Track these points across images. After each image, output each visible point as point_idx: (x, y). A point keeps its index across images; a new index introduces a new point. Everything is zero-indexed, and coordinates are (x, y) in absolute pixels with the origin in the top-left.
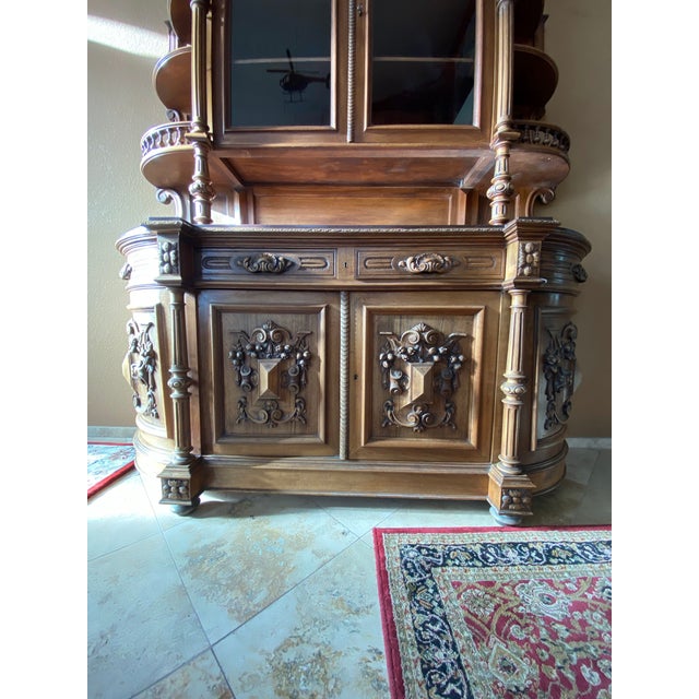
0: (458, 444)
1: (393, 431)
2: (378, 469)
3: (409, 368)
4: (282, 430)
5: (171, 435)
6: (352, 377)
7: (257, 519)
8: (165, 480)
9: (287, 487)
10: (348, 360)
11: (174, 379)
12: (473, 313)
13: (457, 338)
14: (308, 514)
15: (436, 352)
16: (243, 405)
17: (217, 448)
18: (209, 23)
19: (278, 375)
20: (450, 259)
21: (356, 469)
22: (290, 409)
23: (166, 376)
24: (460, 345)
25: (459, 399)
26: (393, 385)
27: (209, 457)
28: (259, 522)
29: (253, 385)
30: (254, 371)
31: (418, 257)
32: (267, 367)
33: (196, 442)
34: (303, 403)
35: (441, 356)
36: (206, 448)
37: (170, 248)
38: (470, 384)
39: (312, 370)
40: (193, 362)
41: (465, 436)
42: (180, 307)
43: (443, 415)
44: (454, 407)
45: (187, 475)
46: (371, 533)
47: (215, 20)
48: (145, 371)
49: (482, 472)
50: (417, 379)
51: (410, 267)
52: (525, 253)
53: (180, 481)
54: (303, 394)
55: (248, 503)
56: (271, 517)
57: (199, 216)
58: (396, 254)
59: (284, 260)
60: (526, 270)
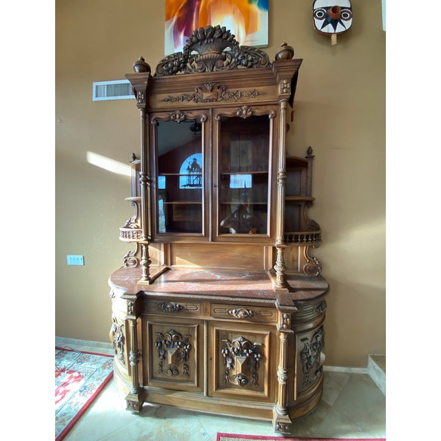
0: (259, 394)
1: (231, 386)
2: (221, 403)
3: (235, 358)
4: (178, 378)
5: (130, 374)
6: (209, 359)
7: (167, 420)
8: (128, 401)
9: (181, 405)
10: (207, 351)
11: (132, 356)
12: (264, 335)
13: (257, 346)
14: (190, 419)
15: (248, 352)
16: (161, 366)
17: (150, 383)
19: (177, 355)
20: (252, 312)
21: (211, 401)
22: (181, 369)
23: (129, 355)
24: (258, 350)
25: (260, 372)
26: (228, 366)
27: (146, 387)
28: (167, 422)
29: (165, 358)
30: (166, 352)
31: (238, 310)
32: (171, 352)
33: (141, 381)
34: (187, 367)
35: (250, 354)
36: (145, 383)
37: (132, 305)
38: (264, 366)
39: (191, 352)
40: (140, 347)
41: (263, 390)
42: (135, 323)
43: (252, 380)
44: (257, 375)
45: (137, 401)
46: (216, 435)
48: (119, 343)
49: (270, 408)
50: (239, 362)
51: (234, 315)
52: (283, 318)
53: (134, 403)
54: (187, 363)
55: (161, 411)
56: (174, 420)
57: (144, 275)
58: (228, 307)
59: (179, 306)
60: (284, 326)
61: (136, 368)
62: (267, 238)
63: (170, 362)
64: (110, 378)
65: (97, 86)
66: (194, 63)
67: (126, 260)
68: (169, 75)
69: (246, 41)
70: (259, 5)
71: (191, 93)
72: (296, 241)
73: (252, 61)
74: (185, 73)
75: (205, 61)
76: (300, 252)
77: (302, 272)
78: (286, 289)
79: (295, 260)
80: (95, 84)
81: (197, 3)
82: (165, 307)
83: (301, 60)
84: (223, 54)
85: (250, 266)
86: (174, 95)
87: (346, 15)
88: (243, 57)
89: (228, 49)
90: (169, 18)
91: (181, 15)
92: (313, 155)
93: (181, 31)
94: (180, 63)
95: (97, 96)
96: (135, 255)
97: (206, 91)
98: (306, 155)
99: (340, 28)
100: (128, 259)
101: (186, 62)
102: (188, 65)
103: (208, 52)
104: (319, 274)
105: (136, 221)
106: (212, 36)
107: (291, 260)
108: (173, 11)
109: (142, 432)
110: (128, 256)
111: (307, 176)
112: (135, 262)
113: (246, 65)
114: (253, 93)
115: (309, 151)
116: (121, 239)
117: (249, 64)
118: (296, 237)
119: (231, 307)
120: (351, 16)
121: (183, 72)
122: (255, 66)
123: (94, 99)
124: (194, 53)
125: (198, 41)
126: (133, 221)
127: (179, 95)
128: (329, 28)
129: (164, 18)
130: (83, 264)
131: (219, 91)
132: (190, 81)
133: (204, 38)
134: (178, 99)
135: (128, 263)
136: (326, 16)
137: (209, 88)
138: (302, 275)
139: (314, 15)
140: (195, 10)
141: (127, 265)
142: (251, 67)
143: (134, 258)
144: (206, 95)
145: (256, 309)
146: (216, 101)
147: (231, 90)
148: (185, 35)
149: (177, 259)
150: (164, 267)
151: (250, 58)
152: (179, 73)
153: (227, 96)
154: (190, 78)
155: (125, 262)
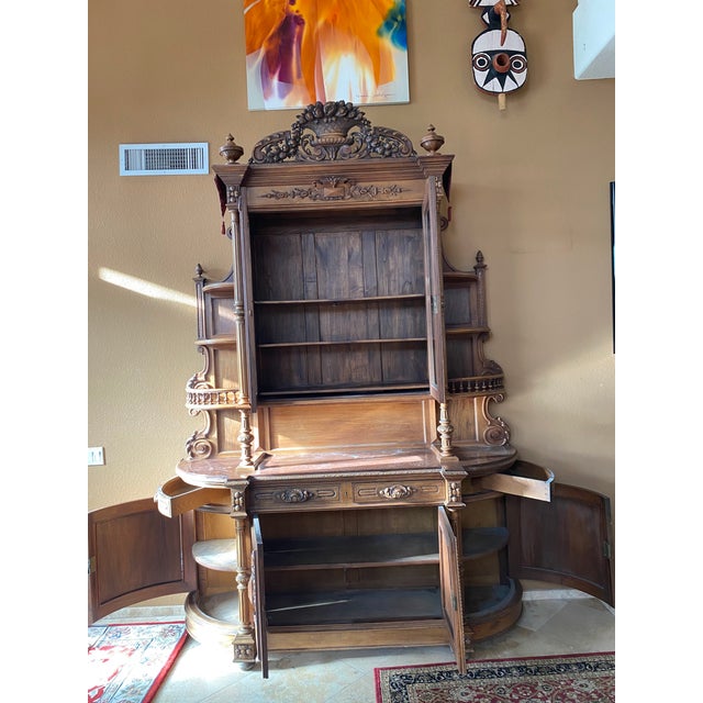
7: (298, 668)
8: (237, 646)
11: (240, 575)
20: (411, 488)
31: (391, 488)
37: (240, 495)
45: (252, 642)
46: (373, 672)
51: (387, 495)
52: (452, 490)
53: (247, 646)
55: (285, 663)
56: (306, 667)
65: (126, 152)
66: (308, 146)
67: (191, 447)
68: (273, 162)
69: (376, 96)
70: (393, 38)
71: (306, 188)
72: (466, 390)
73: (390, 148)
74: (297, 161)
75: (326, 146)
76: (477, 409)
77: (481, 441)
78: (455, 457)
79: (470, 424)
80: (123, 148)
81: (297, 29)
83: (453, 156)
84: (349, 136)
86: (281, 189)
87: (518, 65)
88: (379, 144)
89: (356, 129)
90: (251, 49)
91: (272, 47)
92: (485, 263)
93: (274, 73)
94: (289, 147)
95: (127, 168)
96: (206, 437)
97: (328, 185)
98: (475, 263)
100: (194, 444)
101: (297, 144)
102: (300, 148)
103: (328, 134)
104: (507, 442)
105: (207, 379)
107: (464, 425)
108: (258, 42)
110: (194, 439)
111: (478, 296)
112: (206, 449)
113: (383, 153)
114: (393, 190)
115: (479, 257)
117: (387, 153)
118: (465, 384)
119: (383, 486)
121: (293, 159)
122: (394, 156)
123: (123, 172)
124: (306, 131)
125: (315, 118)
126: (203, 378)
127: (288, 189)
129: (244, 48)
130: (102, 463)
131: (345, 186)
132: (304, 173)
133: (323, 115)
134: (285, 195)
135: (194, 451)
136: (490, 66)
137: (333, 183)
138: (483, 445)
140: (295, 40)
141: (193, 455)
142: (390, 155)
143: (205, 443)
144: (327, 192)
145: (416, 485)
146: (343, 198)
147: (362, 185)
148: (280, 79)
149: (280, 438)
150: (261, 453)
151: (387, 146)
152: (287, 159)
153: (357, 192)
154: (304, 168)
155: (189, 450)
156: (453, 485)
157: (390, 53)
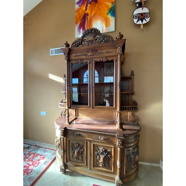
0: (110, 171)
1: (99, 166)
2: (95, 173)
3: (100, 155)
4: (79, 161)
5: (61, 158)
6: (90, 155)
7: (75, 177)
8: (61, 168)
9: (80, 172)
10: (90, 152)
11: (62, 151)
12: (112, 147)
13: (109, 152)
14: (83, 178)
15: (105, 153)
16: (73, 156)
17: (68, 162)
18: (69, 88)
19: (78, 152)
21: (91, 172)
22: (80, 158)
23: (61, 151)
24: (110, 153)
25: (110, 162)
26: (98, 158)
27: (67, 164)
28: (75, 178)
29: (74, 153)
30: (74, 151)
31: (101, 137)
32: (76, 151)
33: (65, 161)
34: (82, 157)
35: (106, 155)
36: (67, 162)
37: (62, 132)
38: (112, 160)
39: (84, 152)
40: (65, 148)
42: (63, 139)
43: (107, 165)
44: (109, 163)
45: (64, 168)
46: (93, 185)
47: (70, 88)
48: (58, 146)
49: (114, 177)
50: (102, 157)
52: (119, 142)
54: (82, 156)
55: (73, 174)
56: (77, 177)
57: (67, 121)
58: (97, 135)
59: (79, 134)
60: (119, 144)
61: (64, 156)
62: (114, 108)
63: (76, 155)
64: (55, 159)
65: (51, 50)
66: (85, 42)
68: (76, 47)
69: (106, 30)
70: (111, 15)
71: (84, 53)
72: (126, 110)
73: (107, 40)
74: (82, 46)
75: (89, 41)
76: (129, 114)
77: (130, 122)
78: (121, 129)
79: (127, 117)
80: (51, 49)
81: (87, 17)
82: (74, 134)
84: (96, 38)
85: (108, 119)
86: (78, 54)
87: (147, 16)
88: (103, 39)
89: (98, 36)
90: (77, 23)
91: (81, 22)
92: (134, 74)
93: (81, 28)
94: (80, 42)
95: (51, 54)
96: (65, 112)
97: (89, 52)
98: (131, 74)
99: (144, 22)
101: (82, 42)
102: (83, 43)
103: (90, 38)
104: (137, 123)
105: (65, 100)
106: (91, 32)
107: (125, 117)
108: (78, 21)
109: (65, 181)
110: (62, 113)
111: (131, 83)
112: (64, 115)
113: (104, 42)
114: (107, 52)
115: (132, 72)
116: (59, 107)
117: (106, 41)
118: (126, 108)
120: (149, 16)
121: (81, 46)
122: (108, 42)
123: (51, 55)
124: (85, 38)
125: (86, 34)
126: (64, 100)
127: (80, 54)
128: (140, 22)
129: (75, 24)
130: (46, 115)
131: (94, 52)
132: (84, 49)
133: (89, 33)
134: (79, 56)
136: (139, 17)
137: (91, 51)
138: (130, 123)
139: (133, 17)
140: (86, 19)
141: (62, 116)
142: (107, 42)
143: (64, 114)
144: (89, 54)
145: (108, 137)
146: (93, 56)
147: (99, 51)
148: (83, 29)
149: (80, 114)
150: (75, 117)
151: (106, 39)
152: (80, 46)
153: (97, 54)
154: (83, 48)
155: (61, 115)
156: (119, 140)
157: (110, 19)
